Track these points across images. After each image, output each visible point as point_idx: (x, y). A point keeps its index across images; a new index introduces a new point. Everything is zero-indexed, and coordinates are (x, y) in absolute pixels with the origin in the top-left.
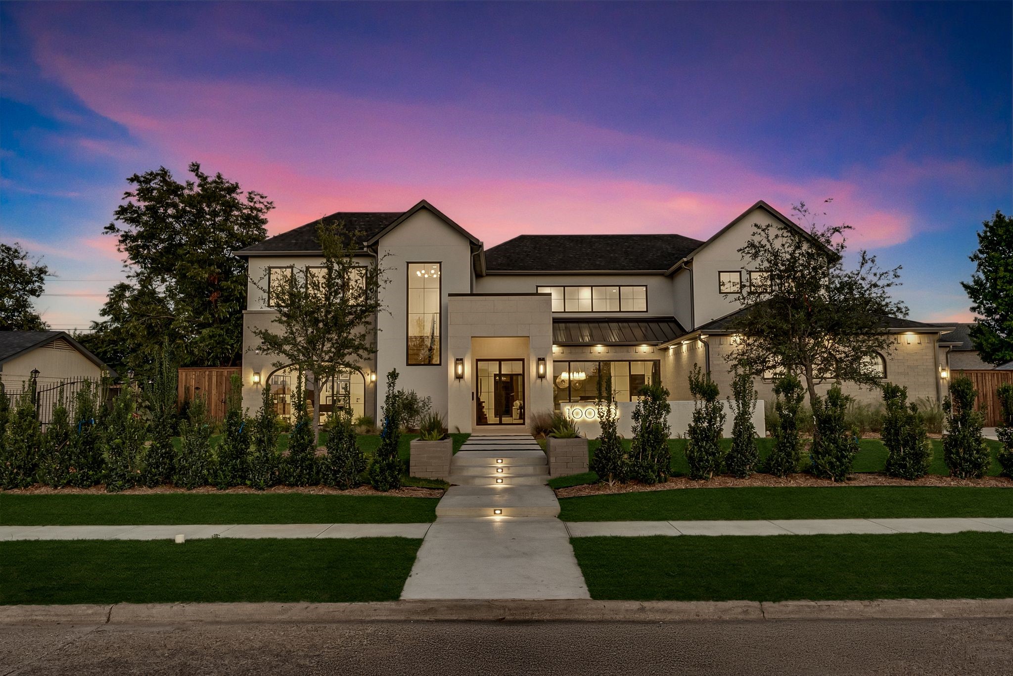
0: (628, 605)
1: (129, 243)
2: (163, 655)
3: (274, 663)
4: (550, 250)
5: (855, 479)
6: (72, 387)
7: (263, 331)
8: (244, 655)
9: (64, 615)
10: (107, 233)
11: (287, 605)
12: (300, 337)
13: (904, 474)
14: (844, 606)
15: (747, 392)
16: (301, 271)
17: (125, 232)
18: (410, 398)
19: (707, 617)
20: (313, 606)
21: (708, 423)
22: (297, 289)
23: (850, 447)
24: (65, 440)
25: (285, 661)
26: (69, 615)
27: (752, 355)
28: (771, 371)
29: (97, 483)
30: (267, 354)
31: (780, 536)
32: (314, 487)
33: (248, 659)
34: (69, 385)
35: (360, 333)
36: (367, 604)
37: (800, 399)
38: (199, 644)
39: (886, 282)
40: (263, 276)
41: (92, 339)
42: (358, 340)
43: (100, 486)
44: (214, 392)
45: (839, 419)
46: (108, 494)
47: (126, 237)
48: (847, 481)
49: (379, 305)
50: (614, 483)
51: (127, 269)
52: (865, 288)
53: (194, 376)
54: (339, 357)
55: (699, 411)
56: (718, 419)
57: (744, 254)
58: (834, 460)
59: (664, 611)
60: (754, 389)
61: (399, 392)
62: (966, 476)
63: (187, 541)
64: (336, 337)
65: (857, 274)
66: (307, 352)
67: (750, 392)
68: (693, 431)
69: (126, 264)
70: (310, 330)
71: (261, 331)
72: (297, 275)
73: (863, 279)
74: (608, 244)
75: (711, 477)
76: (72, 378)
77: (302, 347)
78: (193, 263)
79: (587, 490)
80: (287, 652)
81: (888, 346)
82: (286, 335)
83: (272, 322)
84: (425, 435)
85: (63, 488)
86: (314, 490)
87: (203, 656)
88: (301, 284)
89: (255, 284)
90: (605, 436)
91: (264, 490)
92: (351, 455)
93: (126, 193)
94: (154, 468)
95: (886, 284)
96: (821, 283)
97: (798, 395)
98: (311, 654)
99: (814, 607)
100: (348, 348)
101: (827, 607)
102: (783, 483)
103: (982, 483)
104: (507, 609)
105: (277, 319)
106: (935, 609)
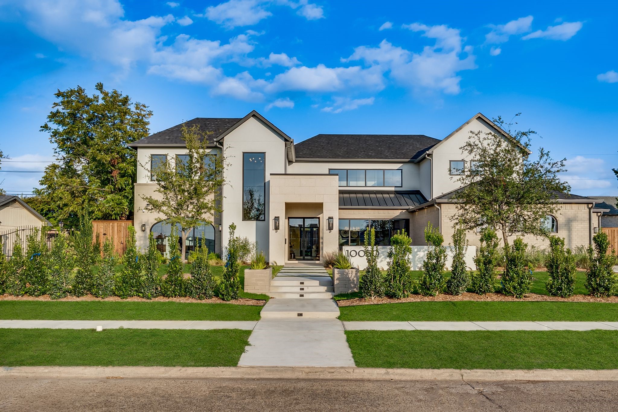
0: (379, 371)
1: (58, 138)
2: (93, 396)
3: (161, 401)
4: (338, 144)
5: (529, 297)
6: (23, 232)
7: (149, 197)
8: (143, 396)
9: (30, 373)
10: (42, 130)
11: (168, 368)
12: (173, 201)
13: (561, 294)
14: (512, 373)
15: (462, 240)
16: (172, 158)
17: (55, 130)
18: (244, 242)
19: (427, 378)
20: (184, 369)
21: (436, 260)
22: (170, 170)
23: (527, 276)
24: (23, 266)
25: (167, 400)
26: (33, 373)
27: (468, 217)
28: (480, 227)
29: (44, 293)
30: (151, 212)
31: (477, 331)
32: (183, 298)
33: (145, 398)
34: (21, 231)
35: (212, 199)
36: (217, 368)
37: (496, 245)
38: (115, 390)
39: (556, 169)
40: (148, 162)
41: (33, 201)
42: (211, 203)
43: (46, 295)
44: (116, 236)
45: (520, 258)
46: (52, 301)
47: (55, 133)
48: (524, 298)
49: (224, 180)
50: (375, 298)
51: (57, 155)
52: (543, 173)
53: (102, 226)
54: (198, 215)
55: (431, 253)
56: (443, 258)
57: (464, 151)
58: (516, 285)
59: (401, 374)
60: (466, 238)
61: (237, 238)
62: (600, 296)
63: (104, 330)
64: (196, 202)
65: (537, 164)
66: (177, 211)
67: (464, 240)
68: (426, 265)
69: (56, 151)
70: (179, 197)
71: (147, 197)
72: (170, 161)
73: (542, 167)
74: (377, 141)
75: (437, 294)
76: (23, 226)
77: (174, 208)
78: (100, 151)
79: (358, 302)
80: (169, 395)
81: (556, 212)
82: (163, 200)
83: (154, 191)
84: (254, 266)
85: (22, 296)
86: (183, 300)
87: (118, 396)
88: (173, 166)
89: (142, 166)
90: (369, 268)
91: (151, 299)
92: (206, 278)
93: (54, 104)
94: (81, 285)
95: (556, 171)
96: (514, 169)
97: (495, 243)
98: (183, 396)
99: (493, 373)
100: (204, 208)
101: (501, 373)
102: (483, 298)
103: (610, 300)
104: (304, 372)
105: (158, 190)
106: (568, 375)
